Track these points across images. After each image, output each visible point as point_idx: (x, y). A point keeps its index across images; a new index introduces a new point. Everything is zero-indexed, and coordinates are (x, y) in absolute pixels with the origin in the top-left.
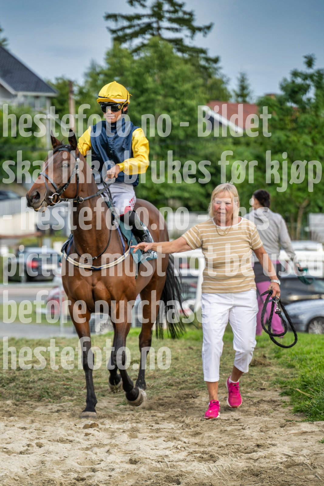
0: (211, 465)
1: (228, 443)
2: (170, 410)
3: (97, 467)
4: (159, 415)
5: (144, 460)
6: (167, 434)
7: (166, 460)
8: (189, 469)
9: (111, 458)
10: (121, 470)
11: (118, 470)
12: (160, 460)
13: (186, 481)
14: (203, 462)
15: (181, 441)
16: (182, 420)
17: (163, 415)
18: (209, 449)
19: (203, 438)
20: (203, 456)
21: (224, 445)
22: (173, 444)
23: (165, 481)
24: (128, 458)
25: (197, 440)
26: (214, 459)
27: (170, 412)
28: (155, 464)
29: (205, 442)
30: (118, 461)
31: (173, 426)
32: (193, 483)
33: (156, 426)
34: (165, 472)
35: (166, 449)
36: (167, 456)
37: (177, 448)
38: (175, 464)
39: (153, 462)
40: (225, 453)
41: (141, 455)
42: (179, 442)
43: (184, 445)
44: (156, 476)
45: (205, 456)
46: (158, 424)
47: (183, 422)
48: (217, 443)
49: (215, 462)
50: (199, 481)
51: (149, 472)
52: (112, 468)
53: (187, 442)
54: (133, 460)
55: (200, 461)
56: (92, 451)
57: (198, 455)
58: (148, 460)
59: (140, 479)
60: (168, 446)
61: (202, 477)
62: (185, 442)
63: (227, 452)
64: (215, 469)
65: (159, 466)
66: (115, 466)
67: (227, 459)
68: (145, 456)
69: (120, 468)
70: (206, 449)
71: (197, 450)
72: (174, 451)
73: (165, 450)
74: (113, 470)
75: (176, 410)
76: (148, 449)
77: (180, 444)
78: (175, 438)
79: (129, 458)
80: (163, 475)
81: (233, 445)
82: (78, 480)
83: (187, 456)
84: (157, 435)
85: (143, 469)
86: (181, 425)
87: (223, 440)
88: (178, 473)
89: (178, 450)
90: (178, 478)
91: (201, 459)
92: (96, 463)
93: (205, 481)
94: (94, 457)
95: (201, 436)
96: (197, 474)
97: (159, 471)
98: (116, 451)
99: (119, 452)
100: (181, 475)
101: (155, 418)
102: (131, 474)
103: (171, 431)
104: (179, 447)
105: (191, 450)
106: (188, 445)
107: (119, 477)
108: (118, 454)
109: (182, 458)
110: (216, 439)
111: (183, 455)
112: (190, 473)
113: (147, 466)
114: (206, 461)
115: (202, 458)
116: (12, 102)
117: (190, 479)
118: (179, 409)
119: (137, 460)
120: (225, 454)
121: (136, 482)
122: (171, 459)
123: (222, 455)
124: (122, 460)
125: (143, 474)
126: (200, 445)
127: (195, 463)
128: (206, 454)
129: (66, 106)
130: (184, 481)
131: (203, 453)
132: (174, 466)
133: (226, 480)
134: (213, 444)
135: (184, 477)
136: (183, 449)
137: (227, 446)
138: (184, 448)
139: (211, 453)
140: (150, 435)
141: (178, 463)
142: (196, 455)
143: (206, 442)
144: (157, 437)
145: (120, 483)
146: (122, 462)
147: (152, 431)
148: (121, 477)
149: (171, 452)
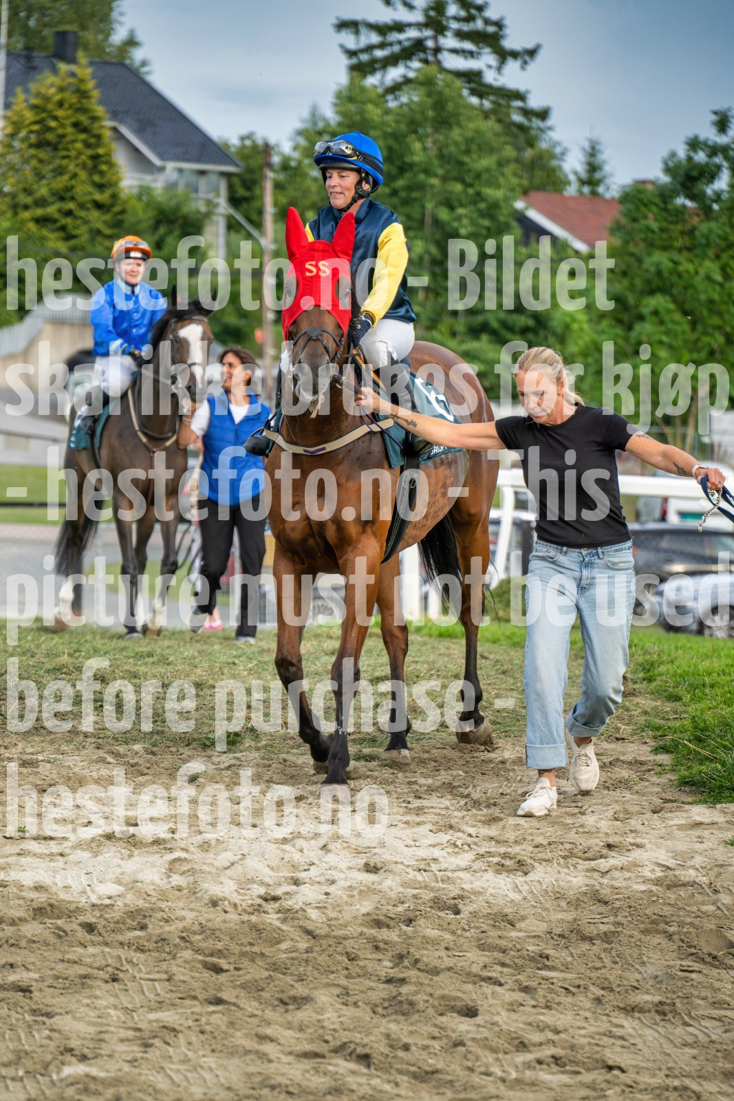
0: (520, 879)
1: (552, 839)
2: (442, 772)
3: (302, 875)
4: (422, 781)
5: (392, 866)
6: (436, 818)
7: (434, 867)
8: (477, 885)
9: (331, 858)
10: (349, 884)
11: (342, 883)
12: (422, 867)
13: (471, 909)
14: (505, 874)
15: (463, 832)
16: (466, 792)
17: (430, 781)
18: (517, 849)
19: (504, 827)
20: (503, 861)
21: (545, 842)
22: (448, 837)
23: (431, 907)
24: (361, 861)
25: (493, 831)
26: (525, 868)
27: (444, 777)
28: (412, 874)
29: (508, 835)
30: (343, 866)
31: (448, 803)
32: (485, 912)
33: (416, 803)
34: (432, 890)
35: (434, 846)
36: (435, 860)
37: (455, 845)
38: (450, 874)
39: (409, 870)
40: (547, 857)
41: (387, 857)
42: (460, 834)
43: (469, 840)
44: (415, 897)
45: (508, 862)
46: (420, 798)
47: (468, 796)
48: (530, 838)
49: (526, 874)
50: (495, 910)
51: (401, 889)
52: (331, 878)
53: (474, 835)
54: (372, 865)
55: (498, 872)
56: (294, 846)
57: (496, 860)
58: (400, 866)
59: (383, 902)
60: (438, 840)
61: (501, 902)
62: (470, 835)
63: (549, 856)
64: (526, 887)
65: (420, 878)
66: (335, 874)
67: (549, 869)
68: (394, 859)
69: (346, 879)
70: (509, 850)
71: (493, 850)
72: (450, 850)
73: (432, 849)
74: (333, 882)
75: (454, 773)
76: (400, 845)
77: (460, 838)
78: (451, 827)
79: (365, 860)
80: (427, 896)
81: (562, 844)
82: (266, 900)
83: (474, 861)
84: (418, 819)
85: (390, 884)
86: (462, 803)
87: (542, 834)
88: (456, 892)
89: (457, 850)
90: (456, 901)
91: (500, 868)
92: (302, 868)
93: (507, 910)
94: (297, 857)
95: (501, 823)
96: (492, 895)
97: (420, 888)
98: (339, 846)
99: (344, 848)
100: (462, 898)
101: (415, 787)
102: (366, 892)
103: (443, 812)
104: (459, 843)
105: (482, 850)
106: (476, 840)
107: (345, 897)
108: (343, 852)
109: (463, 864)
110: (530, 831)
111: (465, 859)
112: (479, 893)
113: (397, 879)
114: (509, 871)
115: (503, 865)
116: (155, 181)
117: (477, 905)
118: (461, 773)
119: (379, 866)
120: (545, 861)
121: (377, 908)
122: (443, 866)
123: (541, 861)
124: (350, 865)
125: (390, 892)
126: (498, 842)
127: (490, 875)
128: (511, 858)
129: (257, 191)
130: (466, 909)
131: (505, 856)
132: (449, 878)
133: (546, 909)
134: (525, 839)
135: (467, 901)
136: (466, 847)
137: (550, 844)
138: (469, 846)
139: (519, 857)
140: (405, 818)
141: (456, 874)
142: (491, 859)
143: (511, 835)
144: (418, 824)
145: (345, 908)
146: (350, 868)
147: (408, 811)
148: (348, 896)
149: (444, 853)
